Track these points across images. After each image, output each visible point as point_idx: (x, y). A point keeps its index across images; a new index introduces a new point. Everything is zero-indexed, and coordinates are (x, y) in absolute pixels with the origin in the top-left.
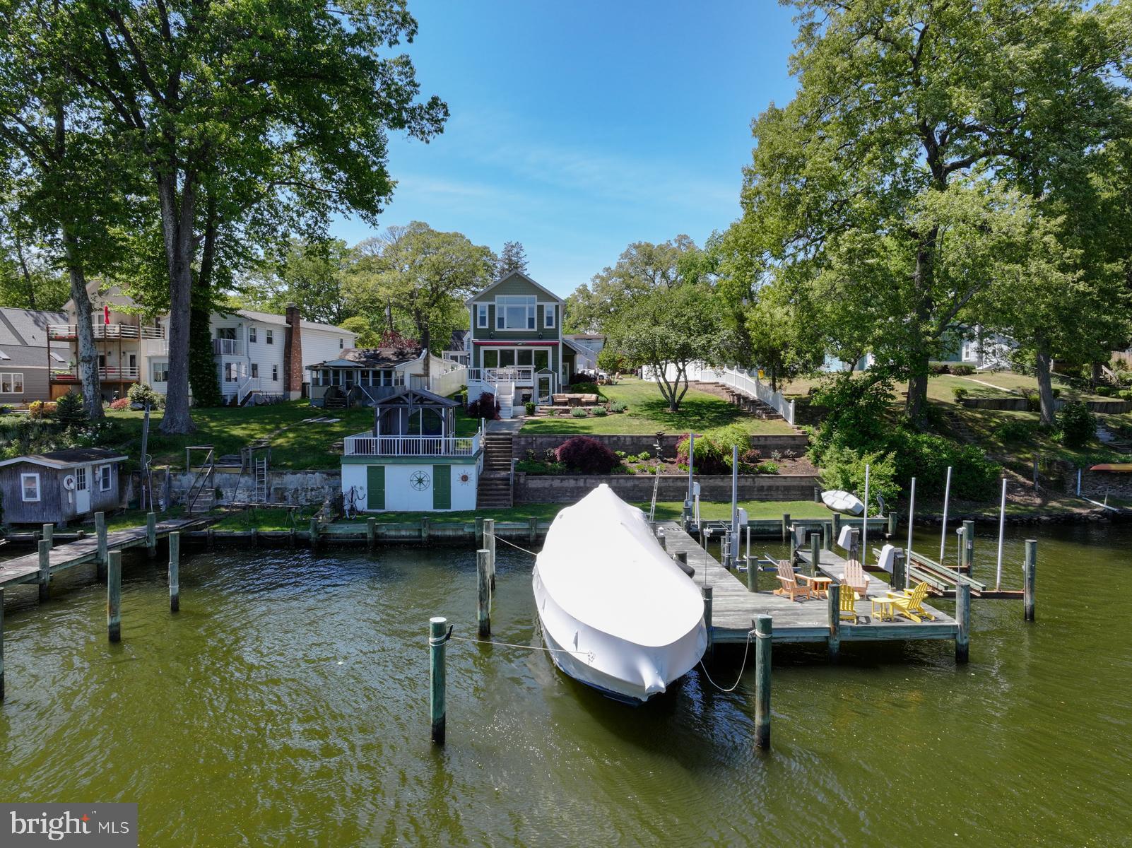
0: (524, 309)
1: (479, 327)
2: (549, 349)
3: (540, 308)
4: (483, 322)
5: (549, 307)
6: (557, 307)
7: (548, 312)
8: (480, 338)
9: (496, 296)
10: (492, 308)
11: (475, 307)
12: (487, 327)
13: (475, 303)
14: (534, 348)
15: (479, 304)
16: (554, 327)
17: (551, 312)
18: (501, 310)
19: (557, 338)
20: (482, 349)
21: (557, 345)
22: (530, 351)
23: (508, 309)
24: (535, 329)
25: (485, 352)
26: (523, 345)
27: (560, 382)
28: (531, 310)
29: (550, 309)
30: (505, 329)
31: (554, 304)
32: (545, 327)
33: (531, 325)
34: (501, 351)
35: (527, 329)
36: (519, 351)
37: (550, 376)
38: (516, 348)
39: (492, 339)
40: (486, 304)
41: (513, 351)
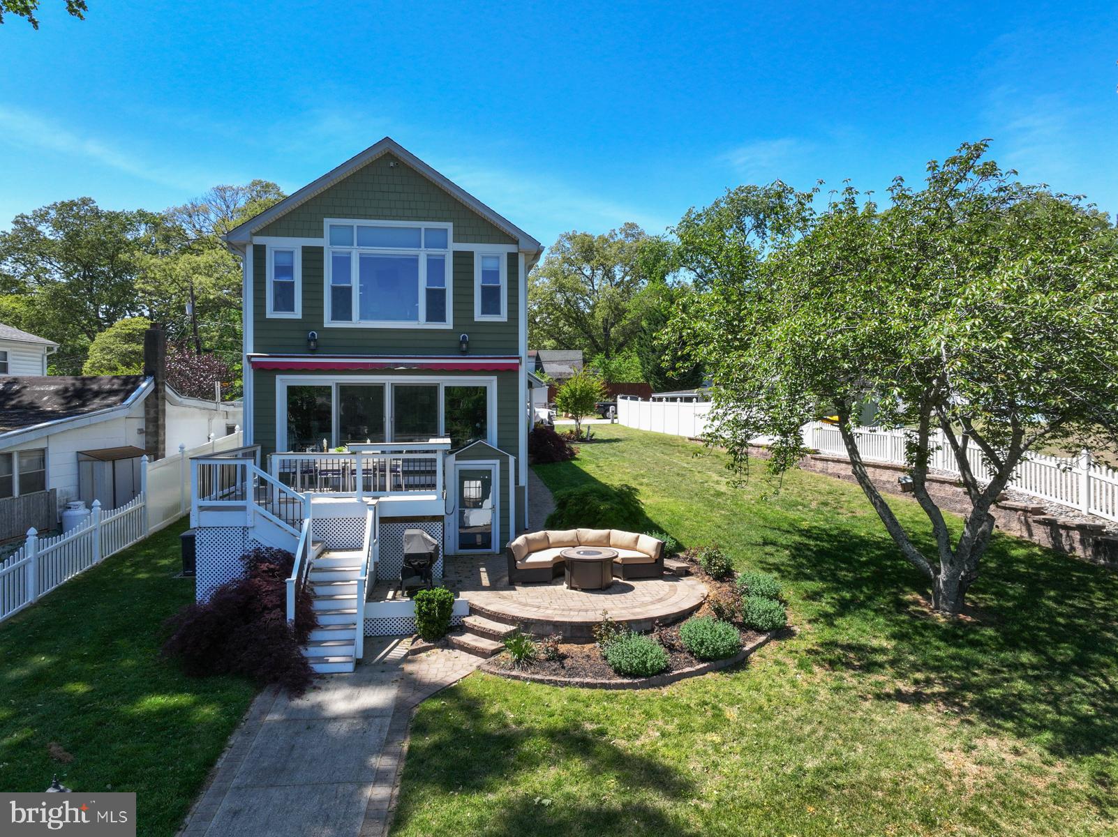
0: (415, 260)
1: (270, 314)
2: (491, 384)
3: (464, 262)
4: (284, 297)
5: (488, 256)
6: (513, 259)
7: (487, 274)
8: (272, 350)
9: (328, 222)
10: (313, 258)
11: (260, 252)
12: (297, 314)
13: (259, 240)
14: (444, 381)
15: (273, 244)
16: (503, 317)
17: (495, 274)
18: (342, 264)
19: (513, 350)
20: (282, 383)
21: (513, 370)
22: (433, 390)
23: (364, 260)
24: (448, 325)
25: (292, 391)
26: (409, 371)
27: (523, 481)
28: (436, 266)
29: (491, 265)
30: (356, 322)
31: (504, 249)
32: (478, 317)
33: (435, 312)
34: (343, 389)
35: (421, 323)
36: (398, 389)
37: (494, 465)
38: (388, 380)
39: (313, 352)
40: (295, 244)
41: (380, 389)
